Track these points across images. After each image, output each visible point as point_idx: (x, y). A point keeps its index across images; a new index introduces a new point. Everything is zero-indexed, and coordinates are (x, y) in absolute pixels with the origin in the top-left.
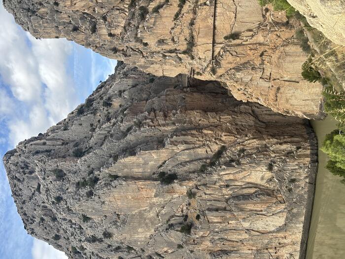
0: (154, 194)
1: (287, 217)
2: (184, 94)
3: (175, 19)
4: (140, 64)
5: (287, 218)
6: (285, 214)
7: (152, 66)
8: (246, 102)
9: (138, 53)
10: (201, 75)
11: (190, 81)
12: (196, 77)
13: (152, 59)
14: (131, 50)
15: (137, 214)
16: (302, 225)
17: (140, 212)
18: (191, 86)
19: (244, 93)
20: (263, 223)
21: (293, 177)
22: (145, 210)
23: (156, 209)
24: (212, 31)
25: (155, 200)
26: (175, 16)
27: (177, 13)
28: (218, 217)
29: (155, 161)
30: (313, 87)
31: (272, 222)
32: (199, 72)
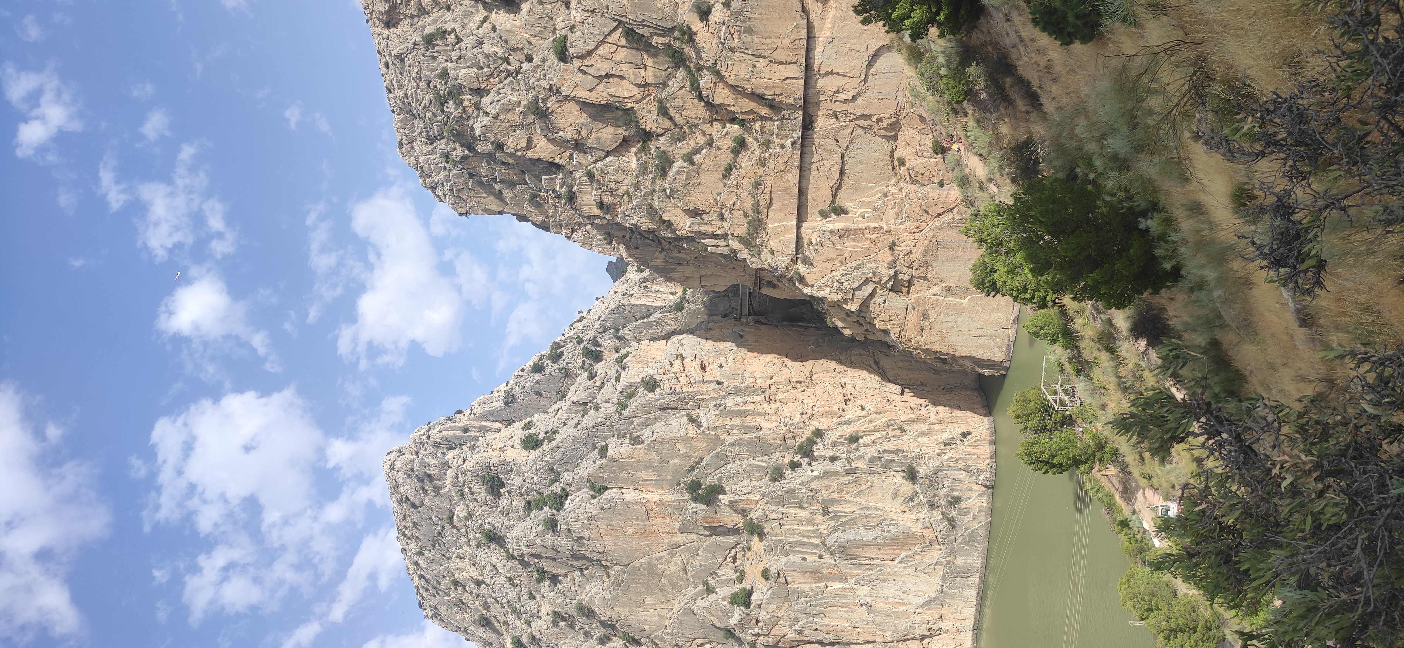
0: (677, 525)
1: (944, 575)
2: (742, 327)
3: (725, 177)
4: (655, 264)
5: (944, 578)
6: (940, 571)
7: (679, 268)
8: (862, 339)
9: (651, 243)
10: (774, 286)
11: (754, 305)
12: (766, 291)
13: (679, 255)
14: (639, 237)
15: (645, 566)
16: (974, 593)
17: (650, 564)
18: (755, 314)
19: (858, 322)
20: (897, 588)
21: (955, 493)
22: (661, 558)
23: (683, 555)
24: (796, 199)
25: (680, 538)
26: (726, 170)
27: (729, 164)
28: (806, 572)
29: (683, 456)
30: (993, 310)
31: (914, 584)
32: (771, 282)
